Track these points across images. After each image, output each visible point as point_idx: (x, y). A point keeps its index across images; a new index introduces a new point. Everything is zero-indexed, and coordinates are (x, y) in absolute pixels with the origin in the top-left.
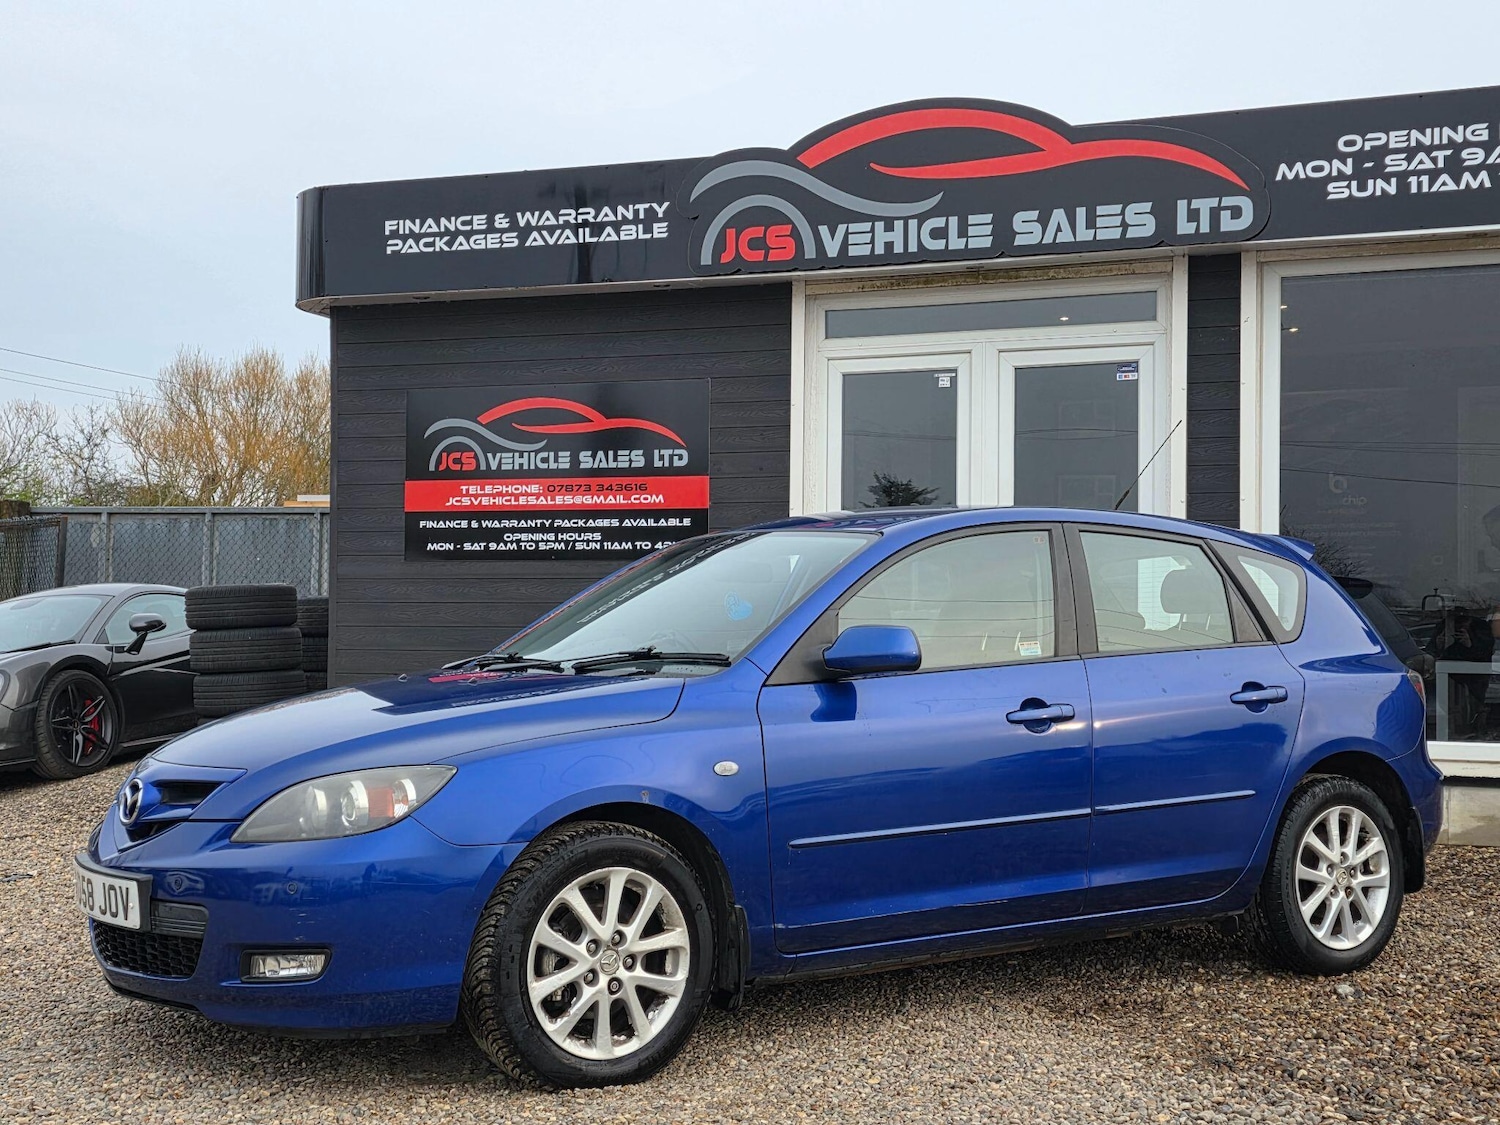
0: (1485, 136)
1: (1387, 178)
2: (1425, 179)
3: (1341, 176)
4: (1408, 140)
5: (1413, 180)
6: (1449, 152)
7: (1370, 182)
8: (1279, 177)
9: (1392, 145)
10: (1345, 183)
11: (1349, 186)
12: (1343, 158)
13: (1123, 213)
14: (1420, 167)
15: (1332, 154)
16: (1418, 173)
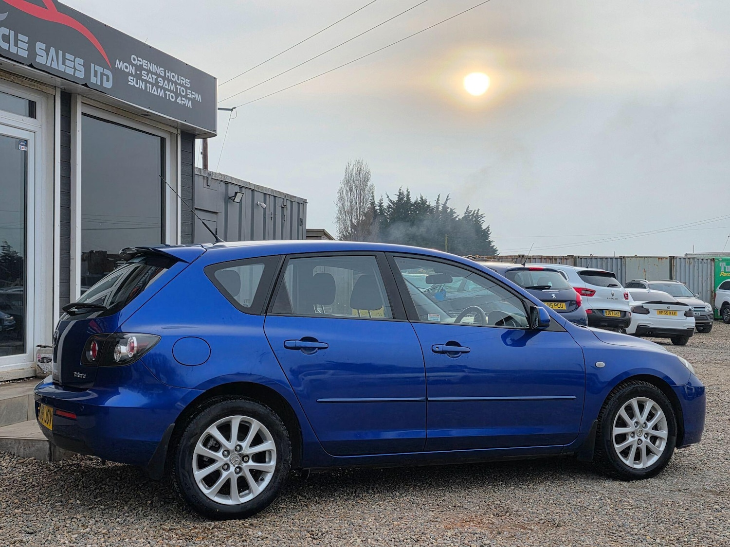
0: (163, 75)
1: (143, 80)
2: (150, 86)
3: (131, 75)
4: (147, 66)
5: (148, 85)
6: (156, 77)
7: (139, 80)
8: (116, 66)
9: (144, 67)
10: (133, 78)
11: (133, 80)
12: (133, 65)
13: (74, 62)
14: (150, 80)
15: (130, 63)
16: (150, 83)
